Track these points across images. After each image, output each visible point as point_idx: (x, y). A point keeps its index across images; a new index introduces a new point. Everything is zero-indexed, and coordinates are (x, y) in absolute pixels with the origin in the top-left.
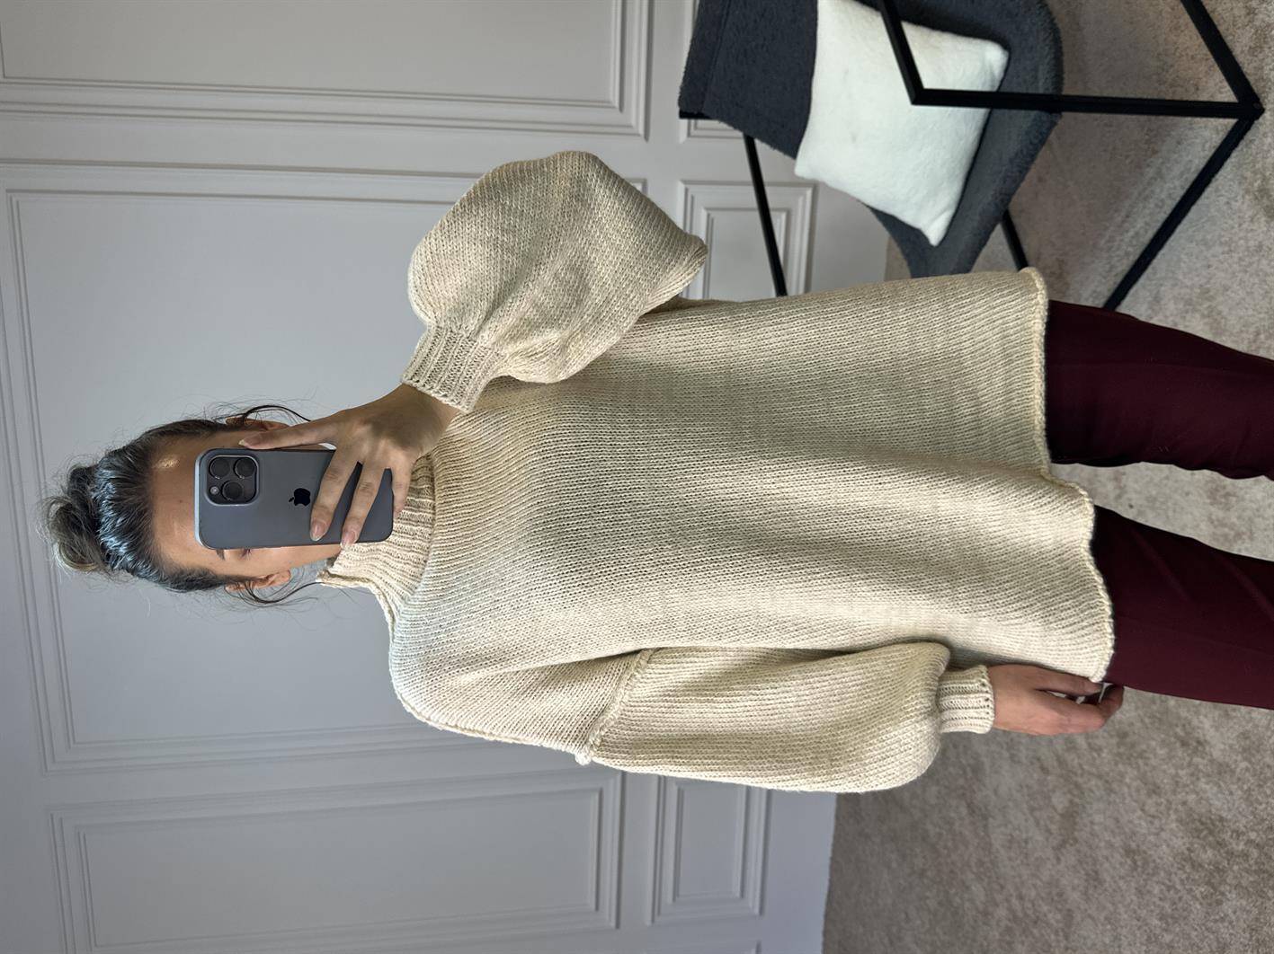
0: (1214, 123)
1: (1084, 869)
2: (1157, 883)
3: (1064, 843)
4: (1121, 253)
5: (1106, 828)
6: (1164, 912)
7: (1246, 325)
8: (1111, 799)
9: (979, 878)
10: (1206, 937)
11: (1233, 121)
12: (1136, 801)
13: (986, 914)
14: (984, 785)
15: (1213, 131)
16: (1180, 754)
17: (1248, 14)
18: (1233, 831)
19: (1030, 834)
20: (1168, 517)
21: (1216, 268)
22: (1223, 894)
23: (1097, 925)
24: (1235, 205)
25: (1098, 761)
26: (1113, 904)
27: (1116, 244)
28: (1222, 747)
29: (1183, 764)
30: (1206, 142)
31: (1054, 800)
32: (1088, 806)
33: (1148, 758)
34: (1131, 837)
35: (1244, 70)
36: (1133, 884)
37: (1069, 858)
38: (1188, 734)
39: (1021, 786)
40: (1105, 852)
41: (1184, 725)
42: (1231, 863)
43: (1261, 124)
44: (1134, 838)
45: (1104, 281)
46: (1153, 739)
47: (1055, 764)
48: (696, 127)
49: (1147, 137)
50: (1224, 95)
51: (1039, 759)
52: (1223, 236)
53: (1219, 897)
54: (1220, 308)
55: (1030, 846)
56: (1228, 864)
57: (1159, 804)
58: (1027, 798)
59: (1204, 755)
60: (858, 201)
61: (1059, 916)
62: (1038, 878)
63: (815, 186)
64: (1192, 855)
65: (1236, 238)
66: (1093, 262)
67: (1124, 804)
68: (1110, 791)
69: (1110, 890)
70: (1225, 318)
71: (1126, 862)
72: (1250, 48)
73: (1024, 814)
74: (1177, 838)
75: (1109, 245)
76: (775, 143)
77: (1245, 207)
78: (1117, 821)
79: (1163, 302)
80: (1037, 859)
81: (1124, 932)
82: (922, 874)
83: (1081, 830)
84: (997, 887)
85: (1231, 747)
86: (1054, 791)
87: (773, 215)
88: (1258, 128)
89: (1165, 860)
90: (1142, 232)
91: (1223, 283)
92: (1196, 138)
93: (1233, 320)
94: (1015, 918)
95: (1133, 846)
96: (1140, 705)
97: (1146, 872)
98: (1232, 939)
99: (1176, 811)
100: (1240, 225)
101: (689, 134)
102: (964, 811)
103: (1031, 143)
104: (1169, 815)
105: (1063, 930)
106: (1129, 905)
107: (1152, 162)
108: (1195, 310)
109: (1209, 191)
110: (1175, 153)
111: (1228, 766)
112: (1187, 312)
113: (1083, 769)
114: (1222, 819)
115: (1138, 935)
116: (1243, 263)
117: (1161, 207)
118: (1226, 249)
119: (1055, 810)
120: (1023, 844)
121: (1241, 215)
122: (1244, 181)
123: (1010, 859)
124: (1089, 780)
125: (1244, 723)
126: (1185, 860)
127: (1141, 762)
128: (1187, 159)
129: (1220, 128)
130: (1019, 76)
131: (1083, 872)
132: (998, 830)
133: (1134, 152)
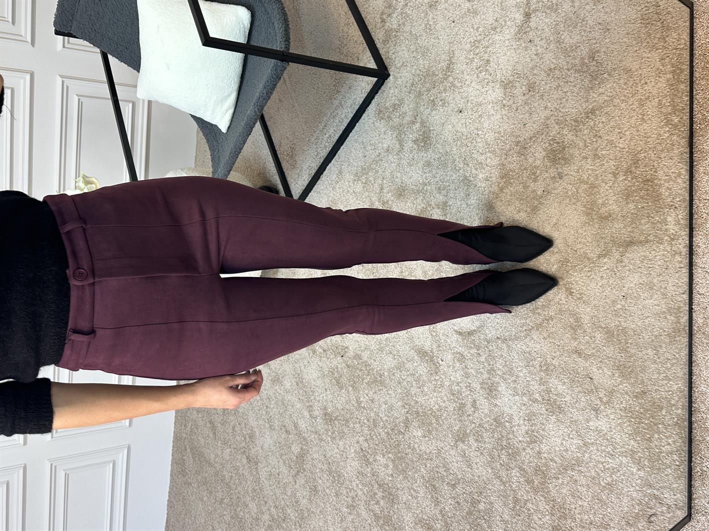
0: (367, 79)
3: (298, 472)
4: (323, 146)
5: (320, 461)
6: (349, 504)
9: (253, 499)
11: (376, 79)
13: (257, 519)
14: (256, 444)
15: (366, 83)
17: (382, 22)
19: (281, 469)
21: (369, 157)
24: (377, 125)
25: (315, 424)
26: (324, 503)
27: (320, 141)
30: (363, 89)
31: (293, 448)
32: (310, 450)
34: (332, 464)
35: (381, 52)
36: (333, 491)
37: (301, 481)
39: (275, 442)
40: (319, 475)
43: (388, 82)
44: (334, 465)
45: (314, 160)
47: (293, 427)
49: (334, 83)
50: (371, 65)
51: (284, 426)
52: (371, 141)
55: (280, 476)
57: (345, 444)
58: (279, 449)
61: (296, 514)
62: (285, 494)
65: (377, 142)
66: (308, 149)
67: (328, 446)
68: (321, 440)
69: (322, 495)
71: (330, 478)
72: (383, 40)
73: (278, 458)
74: (355, 461)
75: (317, 141)
76: (122, 59)
77: (381, 126)
78: (325, 456)
79: (343, 174)
80: (284, 483)
81: (329, 518)
82: (221, 502)
83: (307, 463)
84: (263, 503)
86: (292, 444)
88: (387, 84)
89: (349, 474)
90: (333, 135)
92: (358, 86)
94: (273, 519)
95: (333, 468)
97: (340, 483)
99: (354, 446)
100: (379, 135)
101: (64, 47)
102: (245, 461)
103: (273, 78)
104: (350, 449)
105: (298, 521)
106: (331, 503)
107: (337, 97)
108: (359, 179)
109: (364, 115)
110: (348, 93)
112: (355, 180)
113: (307, 429)
115: (337, 518)
117: (342, 123)
118: (373, 147)
120: (277, 476)
121: (379, 130)
123: (270, 485)
124: (311, 435)
126: (359, 473)
128: (354, 97)
129: (369, 82)
131: (308, 487)
132: (263, 470)
133: (327, 91)
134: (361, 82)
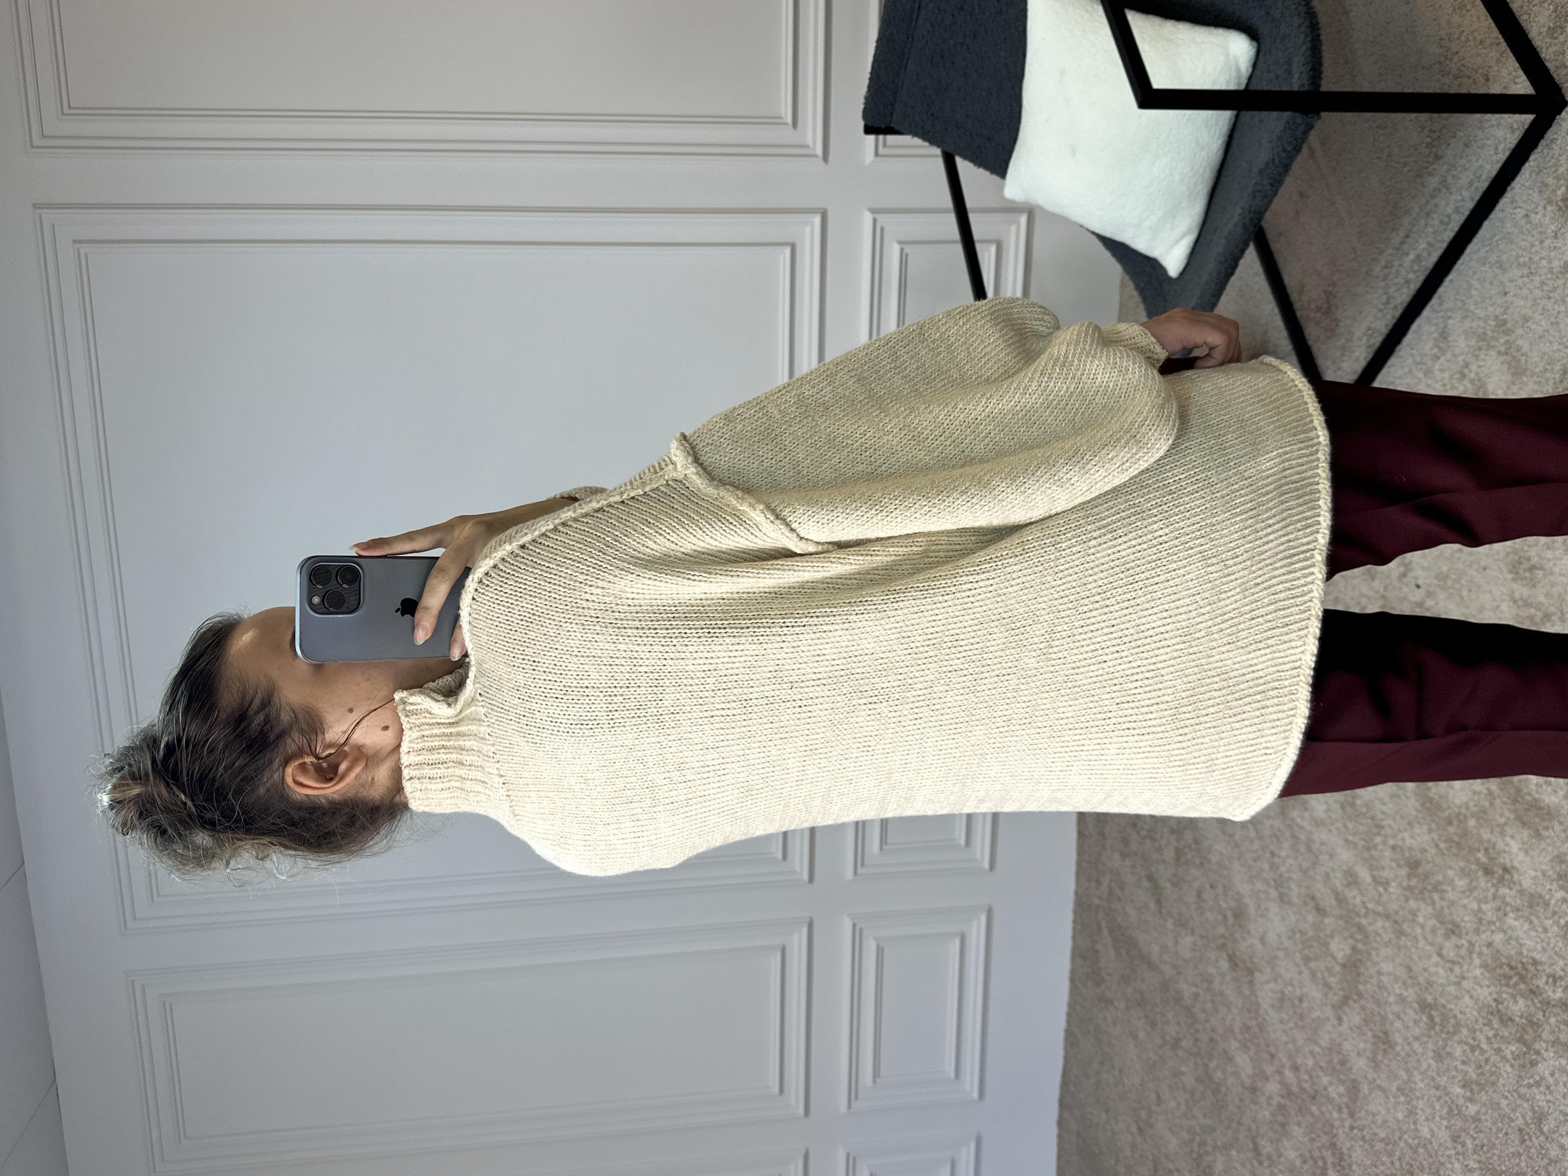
0: (1509, 120)
1: (1371, 1030)
2: (1460, 1042)
3: (1345, 1000)
4: (1400, 280)
5: (1396, 979)
6: (1468, 1077)
7: (1551, 362)
8: (1402, 943)
9: (1244, 1047)
10: (1520, 1105)
11: (1530, 118)
12: (1432, 945)
13: (1253, 1090)
14: (1249, 933)
15: (1506, 130)
16: (1483, 885)
18: (1548, 976)
19: (1305, 990)
20: (1462, 598)
21: (1515, 295)
22: (1538, 1053)
23: (1387, 1098)
24: (1536, 218)
25: (1385, 897)
26: (1408, 1071)
27: (1394, 270)
28: (1533, 873)
29: (1486, 897)
30: (1500, 143)
31: (1334, 947)
32: (1374, 953)
33: (1444, 891)
34: (1426, 989)
35: (1543, 56)
36: (1430, 1046)
37: (1353, 1017)
38: (1492, 859)
39: (1293, 931)
40: (1396, 1008)
41: (1486, 850)
42: (1547, 1014)
43: (1564, 120)
44: (1431, 990)
45: (1380, 315)
46: (1451, 868)
47: (1334, 902)
48: (885, 145)
49: (1429, 140)
50: (1519, 86)
51: (1313, 898)
52: (1520, 257)
53: (1534, 1057)
54: (1520, 342)
55: (1305, 1005)
56: (1544, 1016)
57: (1458, 947)
58: (1301, 946)
59: (1512, 886)
60: (1082, 226)
61: (1342, 1089)
62: (1317, 1043)
63: (1031, 212)
64: (1500, 1006)
65: (1536, 258)
66: (1367, 292)
67: (1417, 948)
68: (1400, 933)
69: (1403, 1054)
70: (1527, 355)
71: (1421, 1020)
72: (1549, 28)
73: (1298, 966)
74: (1481, 986)
75: (1386, 271)
76: (979, 160)
77: (1547, 220)
78: (1409, 969)
79: (1450, 339)
80: (1313, 1020)
81: (1421, 1104)
82: (1176, 1044)
83: (1366, 982)
84: (1265, 1056)
85: (1544, 873)
86: (1332, 937)
87: (979, 247)
88: (1560, 124)
89: (1469, 1015)
90: (1425, 254)
91: (1523, 312)
92: (1488, 139)
93: (1535, 358)
94: (1289, 1094)
95: (1429, 999)
96: (1434, 826)
97: (1446, 1030)
98: (1549, 1108)
99: (1480, 954)
100: (1542, 242)
101: (877, 154)
102: (1224, 965)
103: (1284, 150)
104: (1471, 958)
105: (1347, 1105)
106: (1424, 1073)
107: (1434, 169)
108: (1489, 347)
109: (1504, 202)
110: (1461, 157)
111: (1540, 897)
112: (1480, 349)
113: (1366, 908)
114: (1535, 963)
115: (1438, 1108)
116: (1545, 288)
117: (1447, 224)
118: (1526, 271)
119: (1334, 958)
120: (1297, 1002)
121: (1542, 229)
122: (1544, 188)
123: (1282, 1021)
124: (1375, 921)
125: (1558, 844)
126: (1492, 1013)
127: (1436, 897)
128: (1476, 164)
129: (1515, 126)
130: (1269, 72)
131: (1370, 1034)
132: (1267, 987)
133: (1413, 159)
134: (1495, 128)
